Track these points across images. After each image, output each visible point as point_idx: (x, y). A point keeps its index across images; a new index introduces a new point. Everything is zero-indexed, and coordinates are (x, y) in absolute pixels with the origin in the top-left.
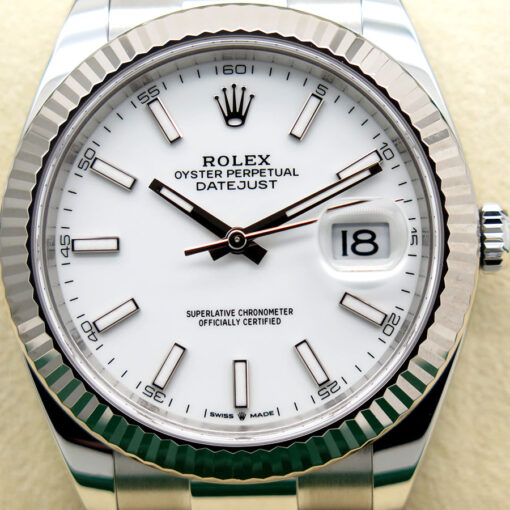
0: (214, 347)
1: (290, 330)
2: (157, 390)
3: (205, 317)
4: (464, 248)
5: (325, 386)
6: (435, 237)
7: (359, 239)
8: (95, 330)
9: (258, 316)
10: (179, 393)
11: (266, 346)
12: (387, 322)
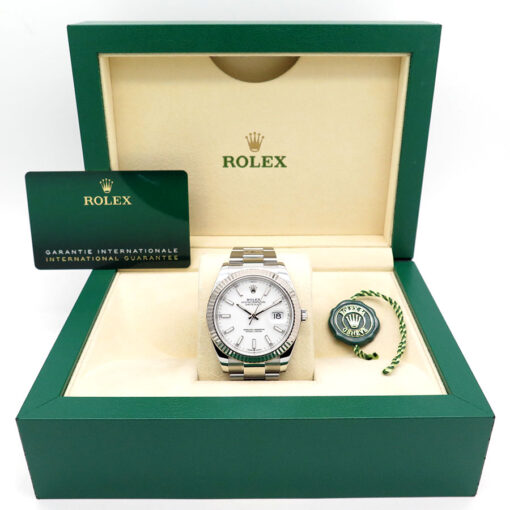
0: (249, 336)
1: (264, 333)
2: (238, 345)
3: (247, 330)
4: (298, 317)
5: (271, 344)
6: (292, 315)
7: (278, 315)
8: (225, 333)
9: (258, 330)
10: (241, 346)
11: (259, 336)
12: (283, 332)
